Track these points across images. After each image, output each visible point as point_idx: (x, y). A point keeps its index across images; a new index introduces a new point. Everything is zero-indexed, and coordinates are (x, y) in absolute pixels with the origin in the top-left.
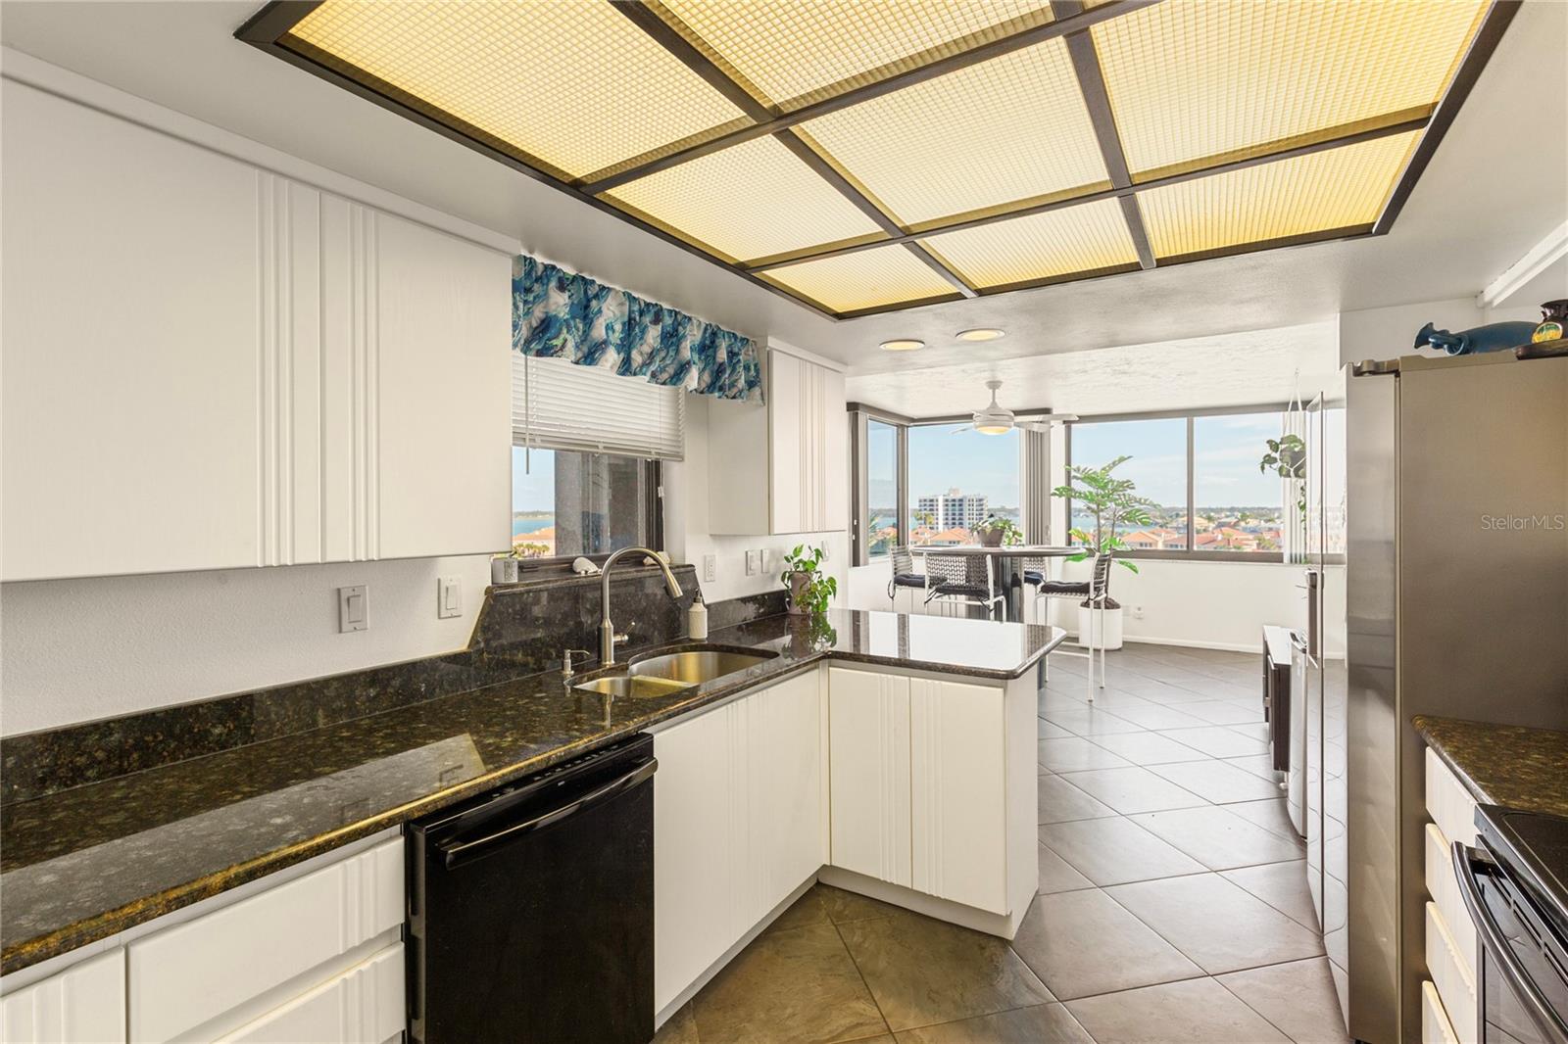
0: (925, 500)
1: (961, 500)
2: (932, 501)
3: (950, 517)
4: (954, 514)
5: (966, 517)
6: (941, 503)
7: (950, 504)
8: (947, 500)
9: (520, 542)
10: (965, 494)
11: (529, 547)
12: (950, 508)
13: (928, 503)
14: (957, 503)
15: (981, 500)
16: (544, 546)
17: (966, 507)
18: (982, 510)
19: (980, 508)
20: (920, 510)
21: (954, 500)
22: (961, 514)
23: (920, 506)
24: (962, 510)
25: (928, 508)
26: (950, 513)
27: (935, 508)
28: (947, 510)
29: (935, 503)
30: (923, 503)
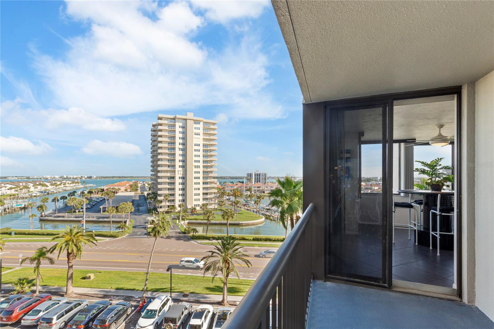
0: (249, 174)
1: (260, 174)
2: (251, 174)
3: (256, 179)
4: (257, 178)
5: (261, 179)
6: (253, 175)
7: (256, 175)
8: (255, 174)
9: (110, 187)
10: (261, 172)
11: (113, 189)
12: (256, 176)
13: (250, 175)
14: (258, 175)
15: (265, 174)
16: (119, 189)
17: (261, 176)
18: (266, 177)
19: (265, 176)
20: (247, 177)
21: (257, 174)
22: (260, 178)
23: (247, 176)
24: (260, 177)
25: (250, 176)
26: (256, 178)
27: (252, 176)
28: (255, 177)
29: (252, 175)
30: (248, 175)
